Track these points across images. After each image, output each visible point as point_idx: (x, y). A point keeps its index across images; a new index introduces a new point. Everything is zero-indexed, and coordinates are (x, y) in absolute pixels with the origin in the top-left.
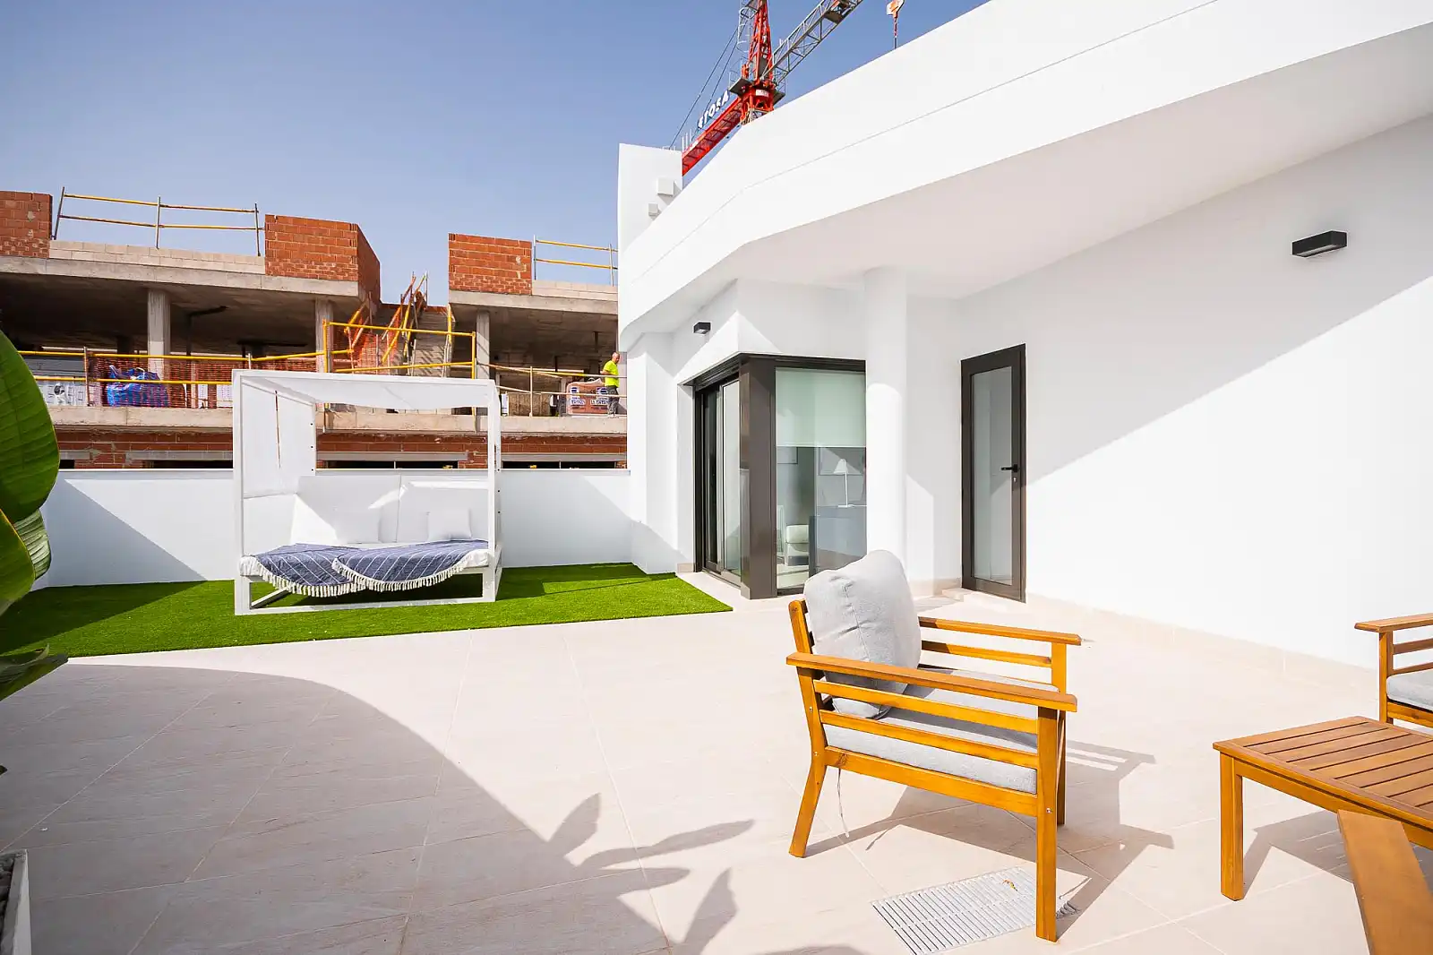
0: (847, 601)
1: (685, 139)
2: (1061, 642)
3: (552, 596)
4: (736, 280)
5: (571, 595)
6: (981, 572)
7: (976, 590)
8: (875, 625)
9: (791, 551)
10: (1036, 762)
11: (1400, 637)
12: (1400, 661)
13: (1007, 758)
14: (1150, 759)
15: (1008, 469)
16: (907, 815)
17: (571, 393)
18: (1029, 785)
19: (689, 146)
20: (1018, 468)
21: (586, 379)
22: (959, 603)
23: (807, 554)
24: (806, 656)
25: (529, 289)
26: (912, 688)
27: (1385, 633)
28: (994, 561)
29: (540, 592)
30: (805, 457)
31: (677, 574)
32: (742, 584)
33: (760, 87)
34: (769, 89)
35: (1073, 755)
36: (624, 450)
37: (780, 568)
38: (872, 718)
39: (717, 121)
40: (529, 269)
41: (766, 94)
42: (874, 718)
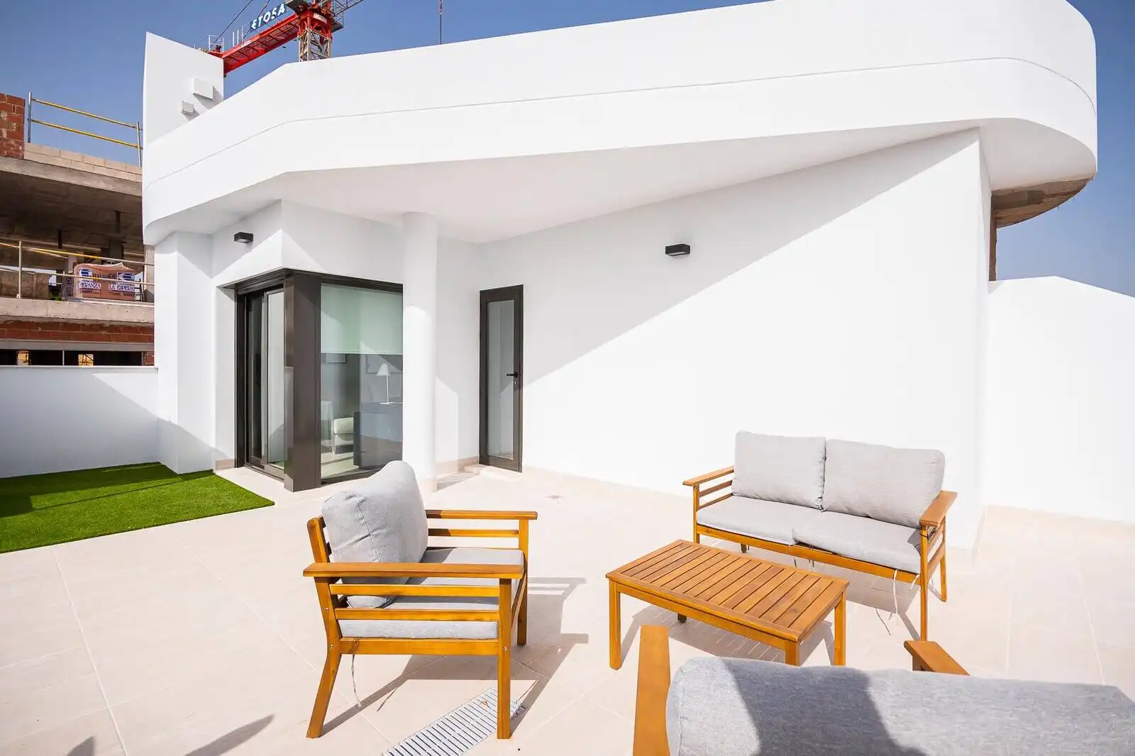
0: (360, 515)
1: (236, 36)
2: (526, 518)
3: (43, 511)
4: (280, 200)
5: (73, 508)
6: (493, 450)
7: (489, 465)
8: (384, 531)
9: (338, 441)
10: (498, 616)
11: (703, 487)
12: (704, 500)
13: (478, 616)
14: (582, 581)
15: (511, 375)
16: (413, 672)
17: (81, 275)
18: (493, 634)
19: (241, 43)
20: (518, 375)
21: (103, 262)
22: (477, 476)
23: (351, 442)
24: (323, 566)
25: (18, 151)
26: (413, 579)
27: (696, 486)
28: (502, 443)
29: (27, 508)
30: (351, 363)
31: (214, 472)
32: (286, 477)
33: (318, 11)
34: (327, 16)
35: (533, 589)
36: (151, 339)
37: (324, 457)
38: (381, 607)
39: (273, 28)
40: (20, 129)
41: (324, 20)
42: (383, 606)
